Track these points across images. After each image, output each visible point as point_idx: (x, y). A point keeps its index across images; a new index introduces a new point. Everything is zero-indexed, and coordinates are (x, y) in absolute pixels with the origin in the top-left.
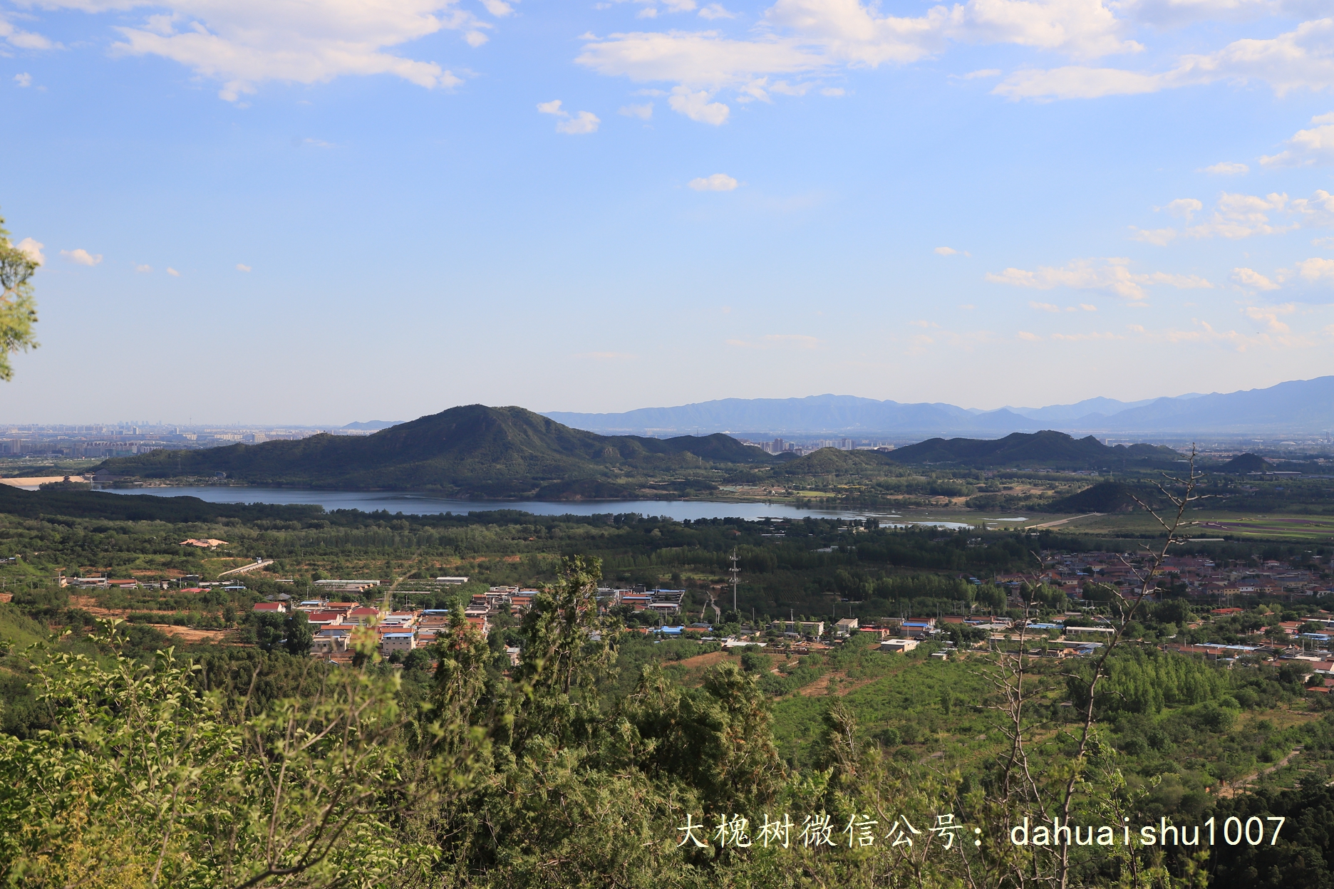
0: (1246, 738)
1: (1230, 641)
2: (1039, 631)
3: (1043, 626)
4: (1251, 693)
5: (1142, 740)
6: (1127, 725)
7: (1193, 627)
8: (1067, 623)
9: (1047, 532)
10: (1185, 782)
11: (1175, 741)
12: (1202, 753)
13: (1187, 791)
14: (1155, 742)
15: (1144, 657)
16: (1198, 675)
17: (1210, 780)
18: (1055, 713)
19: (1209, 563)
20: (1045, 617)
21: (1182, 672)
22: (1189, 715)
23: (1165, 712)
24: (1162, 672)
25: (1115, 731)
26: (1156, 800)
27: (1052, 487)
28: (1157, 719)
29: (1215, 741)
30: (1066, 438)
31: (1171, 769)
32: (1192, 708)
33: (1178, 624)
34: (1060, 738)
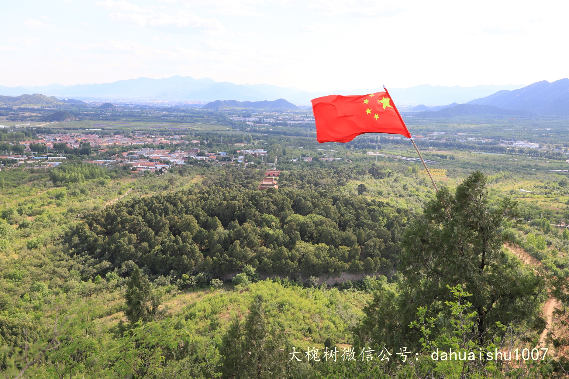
0: (113, 188)
1: (106, 159)
2: (38, 159)
3: (39, 158)
4: (114, 174)
5: (78, 191)
6: (72, 187)
7: (93, 155)
8: (48, 156)
9: (39, 128)
10: (94, 203)
11: (90, 190)
12: (99, 193)
13: (95, 205)
14: (82, 191)
15: (77, 164)
16: (96, 169)
17: (102, 201)
18: (45, 185)
19: (97, 136)
20: (40, 155)
21: (90, 169)
22: (94, 182)
23: (85, 182)
24: (84, 169)
25: (68, 189)
26: (84, 209)
27: (40, 113)
28: (82, 184)
29: (103, 189)
30: (44, 96)
31: (89, 199)
32: (94, 180)
33: (88, 155)
34: (47, 193)
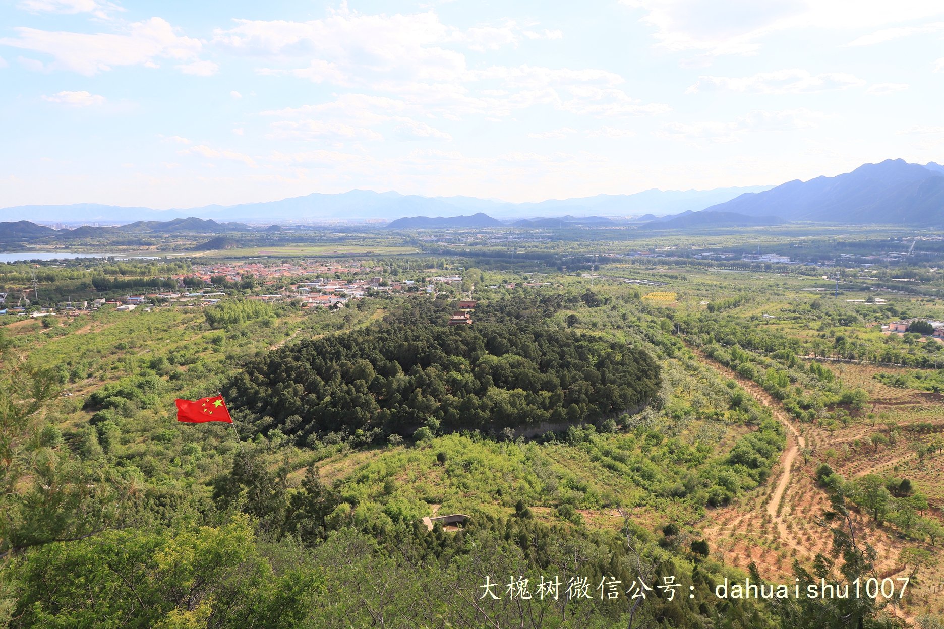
0: (280, 328)
1: (271, 294)
2: (192, 297)
3: (194, 294)
4: (281, 311)
5: (238, 333)
6: (232, 329)
7: (257, 290)
8: (204, 293)
9: (195, 258)
10: (257, 347)
11: (252, 332)
12: (263, 336)
13: (258, 350)
14: (243, 334)
15: (237, 301)
16: (260, 307)
17: (266, 345)
18: (201, 328)
19: (262, 266)
20: (195, 291)
21: (253, 306)
22: (257, 322)
23: (247, 322)
24: (245, 307)
25: (227, 332)
26: (245, 355)
27: (195, 240)
28: (244, 325)
29: (267, 331)
30: (200, 220)
31: (250, 343)
32: (258, 320)
33: (251, 289)
34: (203, 337)
